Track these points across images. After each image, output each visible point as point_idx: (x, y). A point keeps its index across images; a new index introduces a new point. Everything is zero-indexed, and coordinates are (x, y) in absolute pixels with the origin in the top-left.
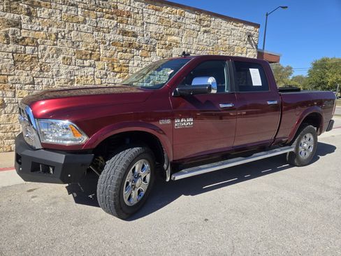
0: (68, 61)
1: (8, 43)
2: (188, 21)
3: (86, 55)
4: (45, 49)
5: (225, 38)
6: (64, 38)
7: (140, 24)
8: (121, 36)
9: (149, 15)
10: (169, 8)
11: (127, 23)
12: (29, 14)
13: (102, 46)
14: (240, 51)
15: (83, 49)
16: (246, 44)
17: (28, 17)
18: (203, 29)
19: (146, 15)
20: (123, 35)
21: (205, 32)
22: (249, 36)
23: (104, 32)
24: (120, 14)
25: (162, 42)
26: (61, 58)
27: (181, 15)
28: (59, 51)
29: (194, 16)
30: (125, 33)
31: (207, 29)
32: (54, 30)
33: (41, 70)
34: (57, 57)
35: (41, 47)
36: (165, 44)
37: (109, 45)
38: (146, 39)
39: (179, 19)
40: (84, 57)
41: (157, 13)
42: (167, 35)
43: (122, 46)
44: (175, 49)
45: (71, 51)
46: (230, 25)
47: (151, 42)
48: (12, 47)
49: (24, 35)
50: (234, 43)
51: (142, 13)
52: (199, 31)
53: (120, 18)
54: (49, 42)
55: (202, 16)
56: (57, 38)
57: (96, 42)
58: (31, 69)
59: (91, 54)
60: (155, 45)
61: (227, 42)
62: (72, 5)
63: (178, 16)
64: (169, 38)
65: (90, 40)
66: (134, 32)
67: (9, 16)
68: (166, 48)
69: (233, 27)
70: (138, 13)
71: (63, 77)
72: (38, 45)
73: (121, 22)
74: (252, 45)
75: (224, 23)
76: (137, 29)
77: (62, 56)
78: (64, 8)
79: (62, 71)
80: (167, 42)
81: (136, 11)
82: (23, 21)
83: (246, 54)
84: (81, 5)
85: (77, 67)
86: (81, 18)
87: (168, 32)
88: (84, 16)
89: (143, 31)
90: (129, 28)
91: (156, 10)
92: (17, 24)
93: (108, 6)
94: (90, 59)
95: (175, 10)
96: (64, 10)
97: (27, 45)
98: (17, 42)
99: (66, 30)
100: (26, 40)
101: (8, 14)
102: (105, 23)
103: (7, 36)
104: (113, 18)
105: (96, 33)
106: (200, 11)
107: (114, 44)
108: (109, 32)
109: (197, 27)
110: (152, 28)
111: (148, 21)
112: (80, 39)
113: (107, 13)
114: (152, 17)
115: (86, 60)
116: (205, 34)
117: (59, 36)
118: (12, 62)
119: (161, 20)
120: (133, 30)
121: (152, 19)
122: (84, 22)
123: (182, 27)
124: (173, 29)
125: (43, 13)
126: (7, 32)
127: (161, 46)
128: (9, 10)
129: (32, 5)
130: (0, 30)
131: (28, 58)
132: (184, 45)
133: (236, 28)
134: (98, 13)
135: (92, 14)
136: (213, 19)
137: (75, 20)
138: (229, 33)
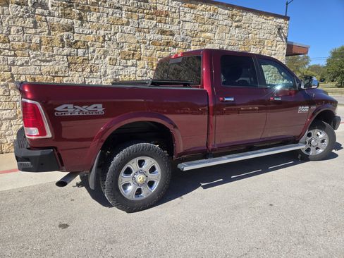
0: (113, 62)
1: (63, 47)
2: (221, 18)
3: (129, 55)
4: (94, 51)
5: (255, 32)
6: (110, 40)
7: (177, 23)
8: (159, 36)
9: (185, 13)
10: (203, 6)
11: (165, 23)
12: (81, 18)
13: (143, 46)
14: (270, 45)
15: (127, 49)
16: (276, 37)
17: (79, 22)
18: (235, 24)
19: (182, 14)
20: (161, 34)
21: (237, 27)
22: (279, 29)
23: (144, 32)
24: (159, 14)
25: (197, 39)
26: (107, 59)
27: (214, 11)
28: (106, 53)
29: (226, 11)
30: (163, 32)
31: (239, 24)
32: (102, 32)
33: (91, 72)
34: (105, 58)
35: (91, 49)
36: (200, 41)
37: (149, 45)
38: (182, 37)
39: (213, 15)
40: (127, 57)
41: (192, 11)
42: (201, 31)
43: (160, 45)
44: (208, 45)
45: (117, 52)
46: (261, 19)
47: (187, 40)
48: (67, 50)
49: (77, 38)
50: (265, 37)
51: (179, 12)
52: (231, 27)
53: (159, 18)
54: (98, 44)
55: (235, 12)
56: (104, 40)
57: (138, 42)
58: (83, 70)
59: (133, 54)
60: (190, 42)
61: (258, 36)
62: (118, 8)
63: (211, 13)
64: (203, 35)
65: (133, 40)
66: (171, 31)
67: (64, 21)
68: (200, 45)
69: (264, 21)
70: (175, 12)
71: (109, 77)
72: (88, 48)
73: (160, 22)
74: (282, 38)
75: (255, 18)
76: (174, 28)
77: (109, 57)
78: (111, 11)
79: (109, 71)
80: (201, 39)
81: (173, 10)
82: (75, 26)
83: (276, 47)
84: (125, 8)
85: (121, 67)
86: (125, 20)
87: (202, 29)
88: (127, 18)
89: (179, 29)
90: (166, 27)
91: (192, 8)
92: (71, 29)
93: (148, 7)
94: (133, 59)
95: (208, 7)
96: (111, 13)
97: (79, 48)
98: (70, 46)
99: (112, 32)
100: (79, 43)
101: (63, 20)
102: (146, 23)
103: (62, 40)
104: (152, 19)
105: (137, 34)
106: (232, 7)
107: (154, 43)
108: (149, 32)
109: (230, 22)
110: (188, 26)
111: (184, 19)
112: (124, 41)
113: (147, 14)
114: (188, 15)
115: (129, 60)
116: (237, 29)
117: (106, 38)
118: (66, 64)
119: (196, 18)
120: (170, 29)
121: (188, 17)
122: (128, 24)
123: (216, 24)
124: (207, 26)
125: (92, 17)
126: (62, 36)
127: (195, 43)
128: (64, 15)
129: (83, 10)
130: (57, 35)
131: (80, 60)
132: (217, 41)
133: (266, 21)
134: (140, 15)
135: (135, 15)
136: (245, 14)
137: (120, 22)
138: (260, 27)
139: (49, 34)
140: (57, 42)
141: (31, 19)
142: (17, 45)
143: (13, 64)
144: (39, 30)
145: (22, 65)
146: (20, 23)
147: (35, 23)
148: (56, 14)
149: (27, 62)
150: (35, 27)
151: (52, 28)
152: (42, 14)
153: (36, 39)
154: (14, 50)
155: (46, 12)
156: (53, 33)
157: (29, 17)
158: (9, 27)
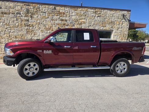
0: (42, 31)
1: (25, 26)
2: (89, 13)
3: (48, 29)
4: (35, 28)
5: (109, 18)
7: (68, 16)
8: (61, 22)
9: (72, 12)
10: (81, 9)
11: (63, 17)
12: (31, 17)
13: (54, 25)
14: (118, 24)
15: (47, 27)
16: (122, 20)
17: (31, 18)
18: (97, 15)
19: (71, 13)
20: (62, 21)
21: (98, 16)
22: (123, 16)
24: (61, 13)
25: (78, 22)
26: (40, 30)
27: (86, 11)
28: (40, 28)
29: (92, 10)
30: (62, 20)
31: (99, 15)
32: (39, 21)
33: (34, 35)
34: (39, 30)
35: (34, 27)
36: (79, 23)
37: (56, 25)
38: (70, 21)
40: (47, 30)
43: (61, 25)
44: (83, 25)
45: (44, 28)
46: (112, 12)
47: (73, 23)
48: (26, 28)
50: (115, 20)
52: (95, 16)
53: (60, 15)
54: (37, 25)
55: (97, 10)
56: (39, 24)
57: (52, 24)
58: (31, 34)
59: (50, 29)
60: (75, 24)
61: (110, 20)
62: (44, 13)
64: (81, 21)
65: (50, 24)
66: (66, 20)
67: (26, 18)
68: (79, 25)
69: (114, 13)
70: (68, 12)
73: (61, 16)
74: (126, 20)
75: (109, 12)
76: (67, 18)
77: (41, 30)
78: (42, 14)
79: (40, 35)
82: (29, 19)
83: (122, 24)
84: (47, 12)
85: (45, 33)
86: (47, 17)
87: (80, 18)
90: (64, 18)
91: (75, 10)
92: (28, 20)
93: (56, 11)
95: (83, 9)
96: (42, 15)
97: (30, 27)
98: (27, 26)
99: (42, 21)
100: (30, 25)
102: (55, 17)
103: (25, 24)
104: (58, 15)
105: (52, 21)
106: (95, 8)
107: (58, 25)
110: (73, 17)
111: (72, 15)
112: (46, 24)
113: (56, 14)
114: (73, 13)
115: (48, 30)
116: (98, 17)
117: (40, 23)
118: (26, 32)
119: (77, 14)
121: (73, 14)
122: (48, 18)
123: (87, 16)
124: (82, 17)
125: (35, 16)
126: (25, 23)
127: (77, 24)
128: (26, 16)
129: (32, 14)
130: (23, 23)
131: (30, 31)
132: (87, 23)
133: (116, 13)
134: (53, 14)
135: (51, 15)
136: (103, 10)
137: (45, 17)
138: (112, 16)
139: (21, 22)
140: (23, 25)
141: (16, 18)
142: (11, 26)
143: (10, 32)
144: (18, 21)
145: (13, 32)
146: (13, 19)
147: (17, 19)
148: (24, 16)
149: (14, 31)
150: (17, 20)
151: (22, 21)
152: (19, 16)
153: (17, 24)
154: (11, 28)
155: (20, 16)
156: (22, 22)
157: (15, 17)
158: (10, 21)
